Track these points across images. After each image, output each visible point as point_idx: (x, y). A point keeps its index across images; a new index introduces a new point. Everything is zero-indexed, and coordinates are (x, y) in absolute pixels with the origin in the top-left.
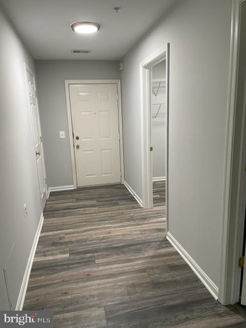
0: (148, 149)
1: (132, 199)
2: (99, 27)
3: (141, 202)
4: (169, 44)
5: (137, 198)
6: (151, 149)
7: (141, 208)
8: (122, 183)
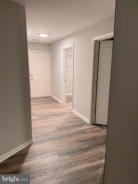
0: (64, 81)
1: (57, 101)
2: (48, 35)
3: (61, 102)
4: (74, 45)
5: (59, 101)
6: (66, 81)
7: (61, 104)
8: (51, 96)
